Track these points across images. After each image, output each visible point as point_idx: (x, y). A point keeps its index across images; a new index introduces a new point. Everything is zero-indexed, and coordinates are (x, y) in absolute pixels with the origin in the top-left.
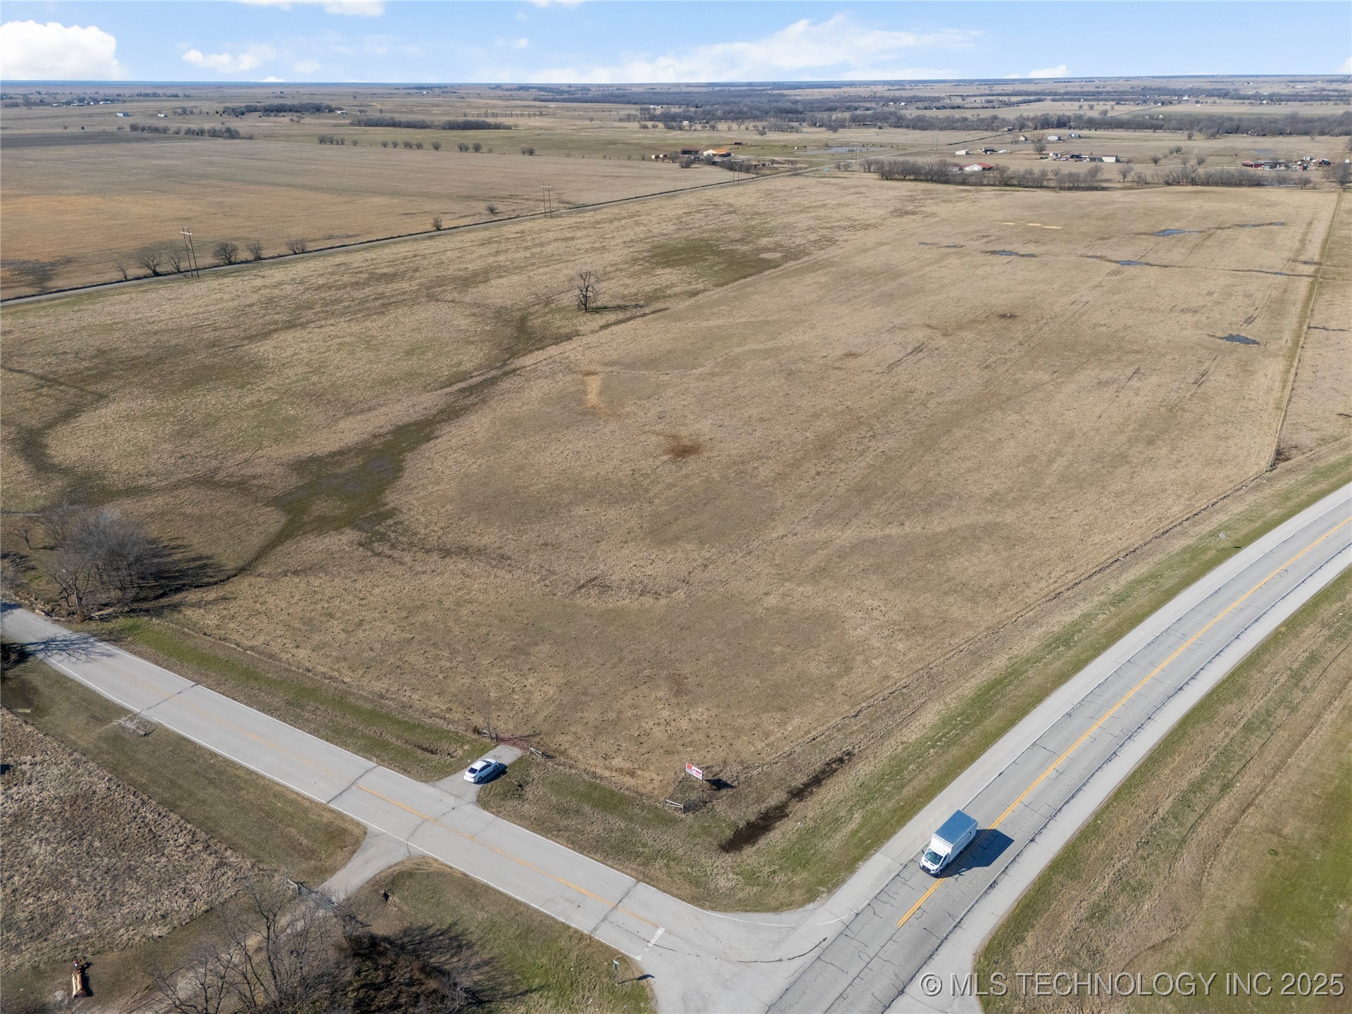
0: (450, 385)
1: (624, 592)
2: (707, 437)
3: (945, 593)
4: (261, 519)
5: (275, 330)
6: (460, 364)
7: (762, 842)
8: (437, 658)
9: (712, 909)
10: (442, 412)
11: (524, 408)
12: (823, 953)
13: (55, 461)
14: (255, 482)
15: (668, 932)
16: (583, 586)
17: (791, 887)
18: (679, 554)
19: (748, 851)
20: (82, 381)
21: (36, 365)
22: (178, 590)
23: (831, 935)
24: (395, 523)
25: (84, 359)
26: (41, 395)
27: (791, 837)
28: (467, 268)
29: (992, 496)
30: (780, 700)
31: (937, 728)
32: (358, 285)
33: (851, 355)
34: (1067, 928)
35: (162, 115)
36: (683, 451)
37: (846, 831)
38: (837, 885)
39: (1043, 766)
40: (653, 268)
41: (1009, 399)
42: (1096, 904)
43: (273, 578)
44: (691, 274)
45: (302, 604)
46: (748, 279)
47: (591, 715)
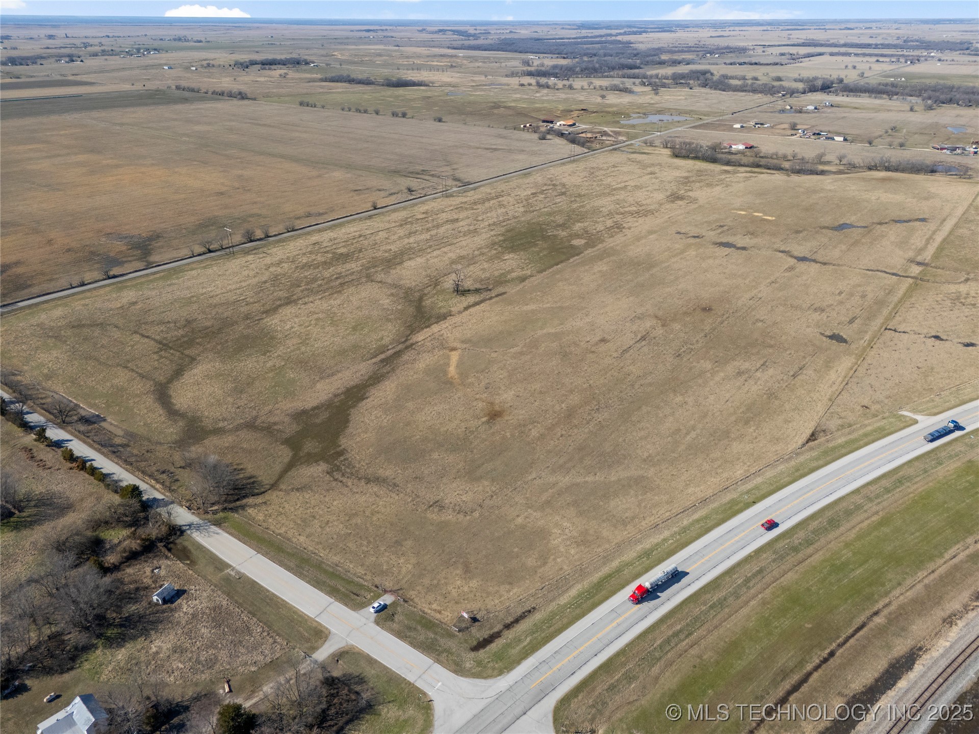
0: (375, 357)
1: (450, 511)
2: (509, 404)
3: (603, 521)
4: (280, 453)
5: (280, 306)
6: (382, 339)
7: (488, 648)
8: (361, 545)
9: (461, 676)
10: (370, 378)
11: (415, 377)
12: (499, 697)
13: (177, 407)
14: (275, 427)
15: (443, 684)
16: (431, 506)
17: (494, 669)
18: (481, 488)
19: (482, 651)
20: (181, 346)
21: (155, 331)
22: (244, 497)
23: (503, 690)
24: (345, 459)
25: (179, 328)
26: (161, 357)
27: (500, 646)
28: (391, 250)
29: (647, 457)
30: (510, 578)
31: (575, 598)
32: (326, 264)
33: (603, 340)
34: (596, 693)
35: (194, 68)
36: (494, 415)
37: (522, 646)
38: (511, 669)
39: (612, 621)
40: (503, 253)
41: (682, 383)
42: (612, 684)
43: (287, 492)
44: (525, 260)
45: (301, 509)
46: (559, 266)
47: (426, 581)
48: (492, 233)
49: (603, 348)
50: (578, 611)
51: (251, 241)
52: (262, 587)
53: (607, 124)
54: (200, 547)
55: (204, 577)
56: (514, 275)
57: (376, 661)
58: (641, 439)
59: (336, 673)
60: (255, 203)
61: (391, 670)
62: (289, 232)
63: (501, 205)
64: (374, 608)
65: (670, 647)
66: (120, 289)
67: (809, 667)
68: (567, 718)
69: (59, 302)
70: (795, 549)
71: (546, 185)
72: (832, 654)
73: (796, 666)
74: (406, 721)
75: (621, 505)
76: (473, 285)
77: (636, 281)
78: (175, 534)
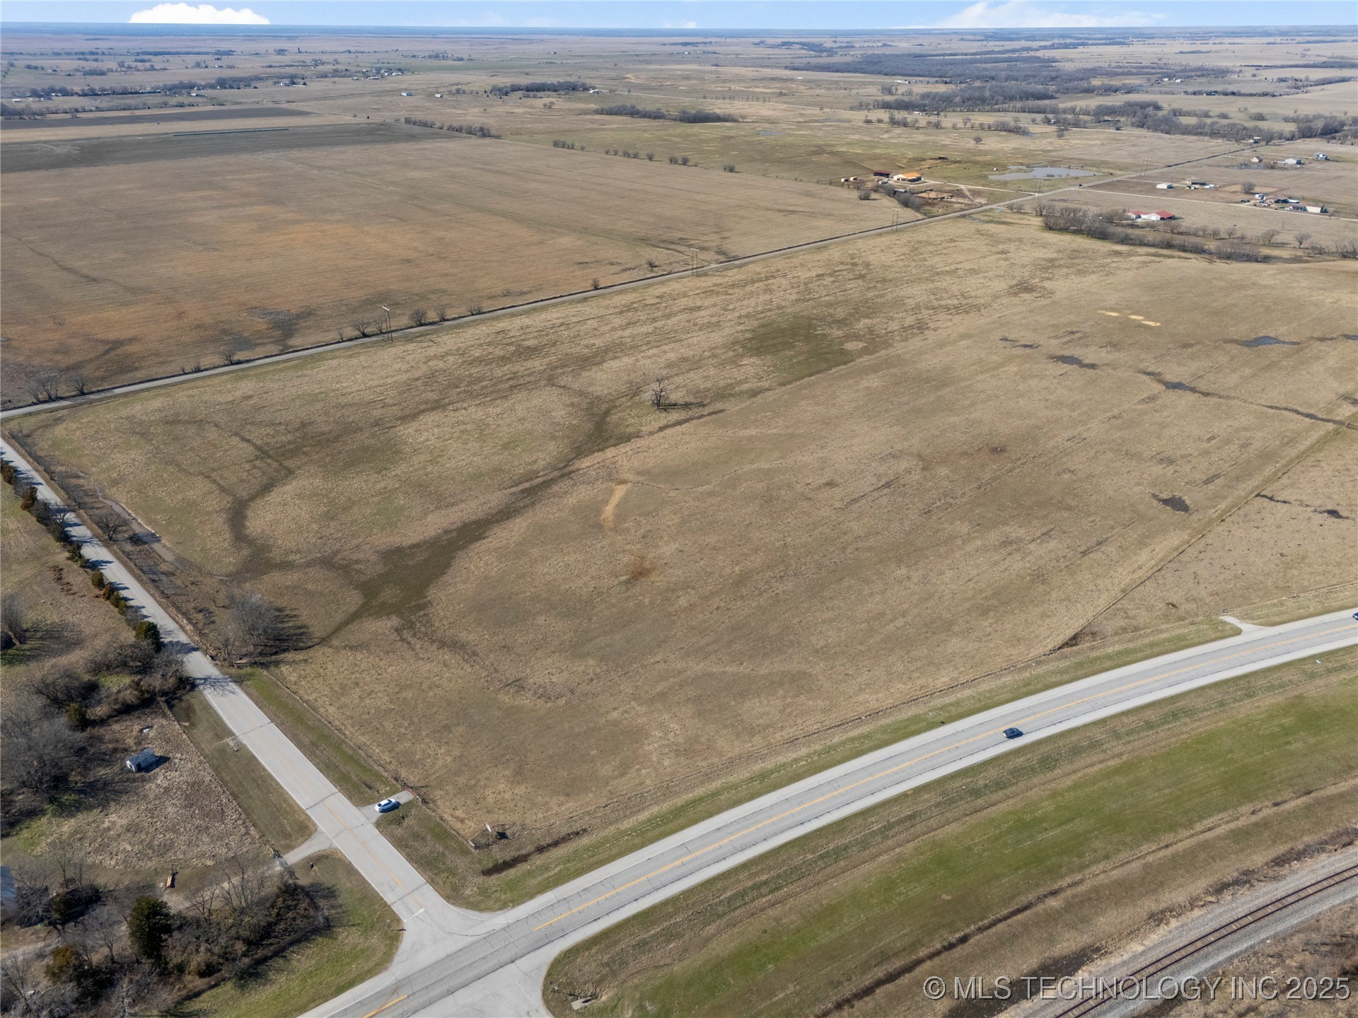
0: (517, 485)
1: (529, 694)
2: (665, 561)
3: (725, 727)
4: (348, 600)
5: (423, 411)
6: (535, 462)
7: (504, 874)
8: (400, 726)
9: (453, 904)
10: (500, 512)
11: (557, 515)
12: (488, 937)
13: (247, 532)
14: (356, 567)
15: (425, 912)
16: (509, 685)
17: (498, 900)
18: (582, 668)
19: (495, 877)
20: (283, 455)
21: (258, 435)
22: (285, 651)
23: (497, 928)
24: (424, 615)
25: (289, 432)
26: (255, 467)
27: (519, 874)
28: (594, 345)
29: (822, 647)
30: (570, 789)
31: (643, 823)
32: (504, 360)
33: (831, 484)
34: (618, 948)
35: (438, 96)
36: (639, 573)
37: (546, 875)
38: (519, 904)
39: (677, 859)
40: (742, 356)
41: (915, 551)
42: (644, 939)
43: (337, 649)
44: (769, 367)
45: (346, 672)
46: (813, 378)
47: (462, 780)
48: (739, 328)
49: (826, 494)
50: (637, 841)
51: (421, 325)
52: (259, 764)
53: (967, 179)
54: (208, 708)
55: (197, 746)
56: (745, 387)
57: (357, 872)
58: (824, 622)
59: (303, 881)
60: (446, 275)
61: (369, 885)
62: (473, 315)
63: (768, 290)
64: (380, 805)
65: (743, 902)
66: (239, 379)
67: (922, 953)
68: (566, 975)
69: (163, 391)
70: (976, 793)
71: (842, 263)
72: (964, 940)
73: (904, 949)
74: (362, 951)
75: (757, 709)
76: (684, 397)
77: (912, 404)
78: (184, 688)
